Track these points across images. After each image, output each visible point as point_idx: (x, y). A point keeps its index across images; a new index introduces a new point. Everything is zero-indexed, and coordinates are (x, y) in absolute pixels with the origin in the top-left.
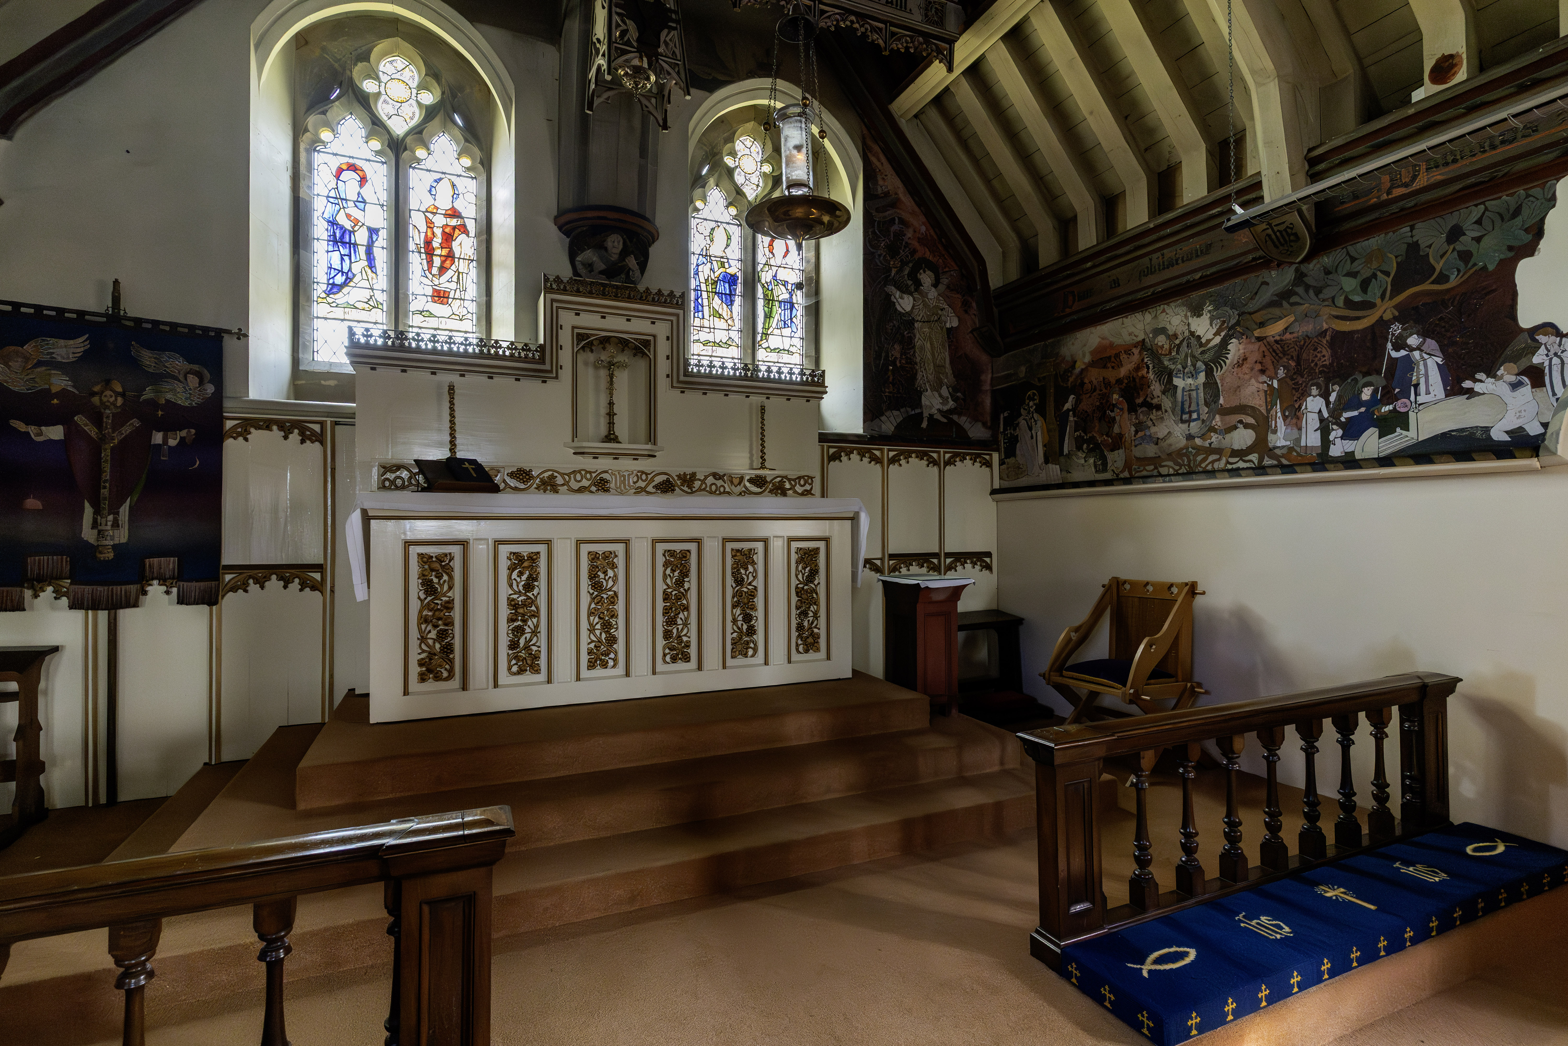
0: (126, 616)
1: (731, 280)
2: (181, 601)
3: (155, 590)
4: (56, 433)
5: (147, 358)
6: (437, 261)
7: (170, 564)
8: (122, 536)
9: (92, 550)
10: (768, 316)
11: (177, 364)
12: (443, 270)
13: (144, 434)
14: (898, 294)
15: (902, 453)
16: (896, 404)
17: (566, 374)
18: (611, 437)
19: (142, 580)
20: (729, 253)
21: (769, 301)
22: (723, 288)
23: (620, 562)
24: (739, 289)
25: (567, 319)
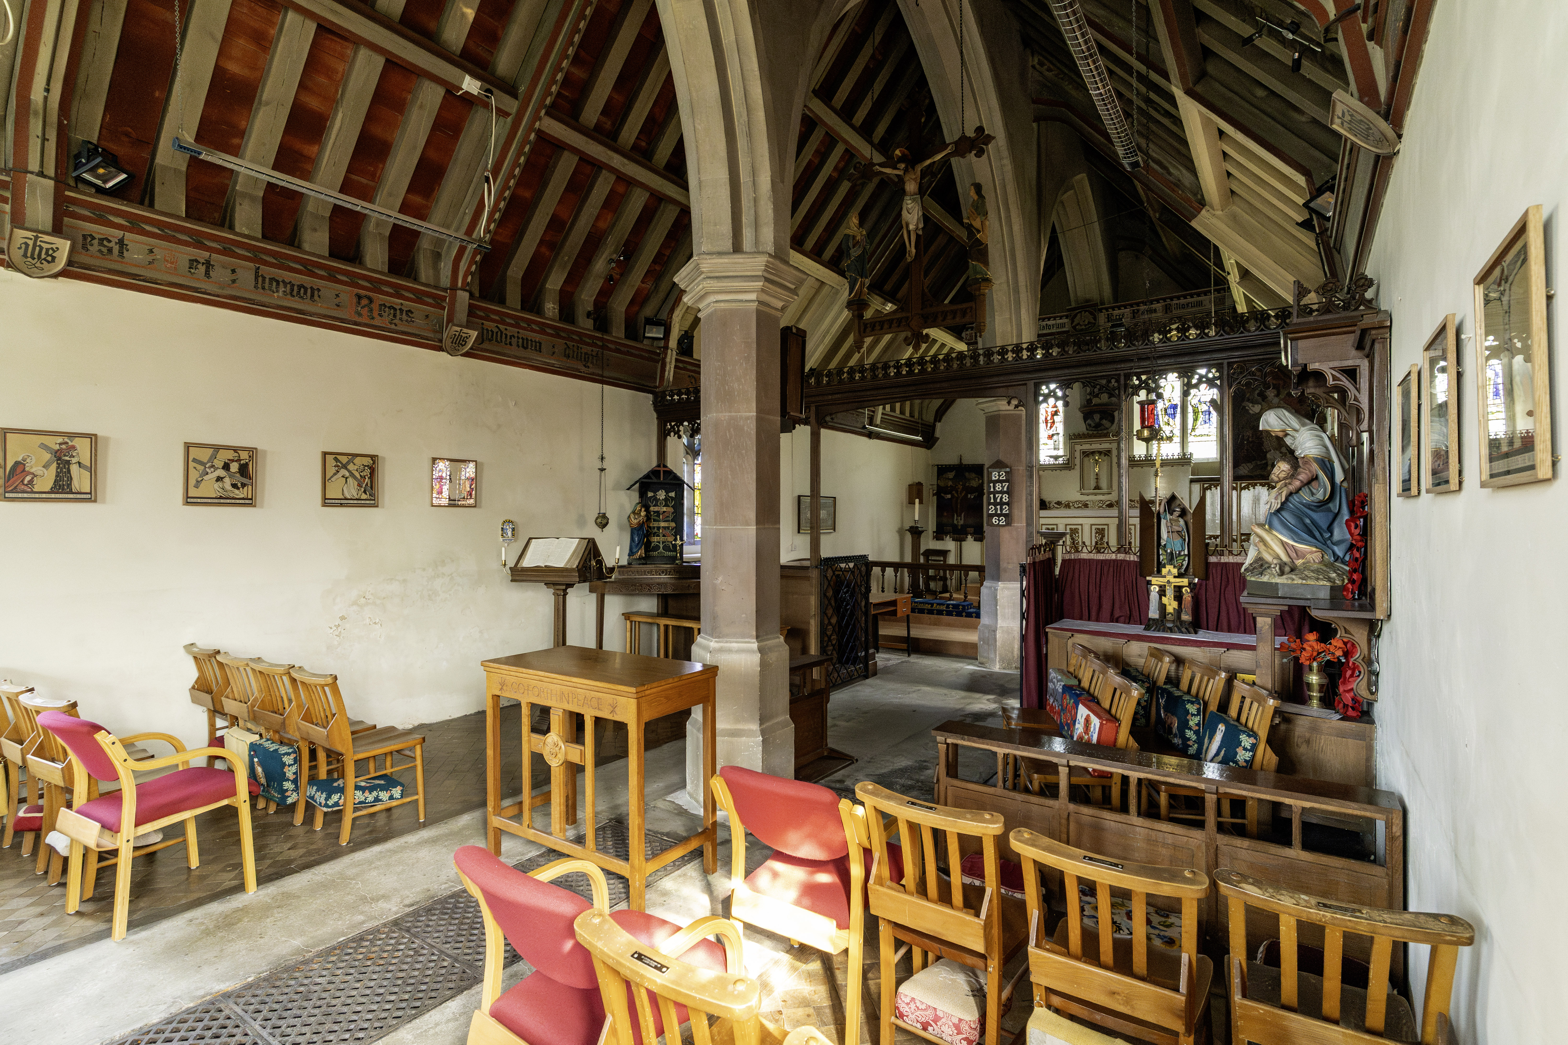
0: (963, 543)
1: (1174, 407)
2: (975, 540)
3: (969, 537)
4: (949, 496)
5: (967, 474)
6: (1049, 425)
7: (972, 529)
8: (962, 522)
9: (956, 526)
10: (1195, 420)
11: (974, 475)
12: (1051, 427)
13: (966, 495)
14: (1251, 405)
15: (1249, 484)
16: (1248, 459)
17: (1078, 467)
18: (1097, 487)
19: (967, 534)
20: (1173, 395)
21: (1196, 412)
22: (1170, 411)
23: (1080, 531)
24: (1179, 410)
25: (1078, 448)
